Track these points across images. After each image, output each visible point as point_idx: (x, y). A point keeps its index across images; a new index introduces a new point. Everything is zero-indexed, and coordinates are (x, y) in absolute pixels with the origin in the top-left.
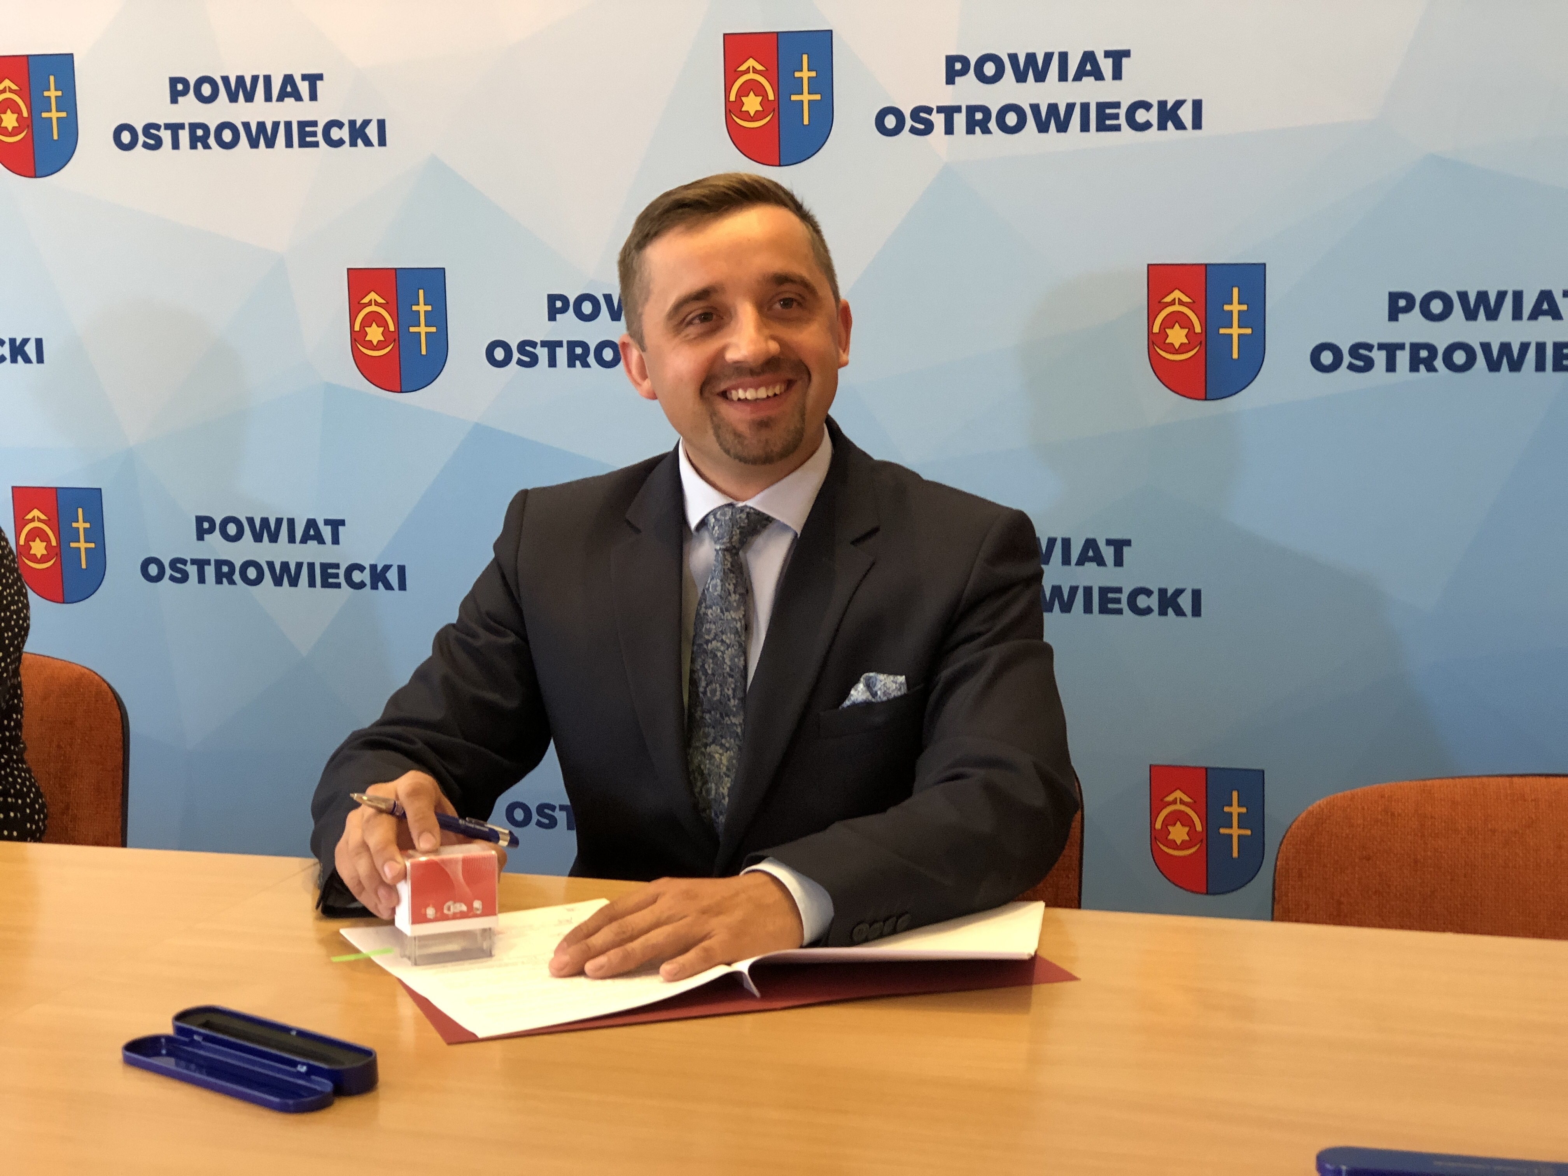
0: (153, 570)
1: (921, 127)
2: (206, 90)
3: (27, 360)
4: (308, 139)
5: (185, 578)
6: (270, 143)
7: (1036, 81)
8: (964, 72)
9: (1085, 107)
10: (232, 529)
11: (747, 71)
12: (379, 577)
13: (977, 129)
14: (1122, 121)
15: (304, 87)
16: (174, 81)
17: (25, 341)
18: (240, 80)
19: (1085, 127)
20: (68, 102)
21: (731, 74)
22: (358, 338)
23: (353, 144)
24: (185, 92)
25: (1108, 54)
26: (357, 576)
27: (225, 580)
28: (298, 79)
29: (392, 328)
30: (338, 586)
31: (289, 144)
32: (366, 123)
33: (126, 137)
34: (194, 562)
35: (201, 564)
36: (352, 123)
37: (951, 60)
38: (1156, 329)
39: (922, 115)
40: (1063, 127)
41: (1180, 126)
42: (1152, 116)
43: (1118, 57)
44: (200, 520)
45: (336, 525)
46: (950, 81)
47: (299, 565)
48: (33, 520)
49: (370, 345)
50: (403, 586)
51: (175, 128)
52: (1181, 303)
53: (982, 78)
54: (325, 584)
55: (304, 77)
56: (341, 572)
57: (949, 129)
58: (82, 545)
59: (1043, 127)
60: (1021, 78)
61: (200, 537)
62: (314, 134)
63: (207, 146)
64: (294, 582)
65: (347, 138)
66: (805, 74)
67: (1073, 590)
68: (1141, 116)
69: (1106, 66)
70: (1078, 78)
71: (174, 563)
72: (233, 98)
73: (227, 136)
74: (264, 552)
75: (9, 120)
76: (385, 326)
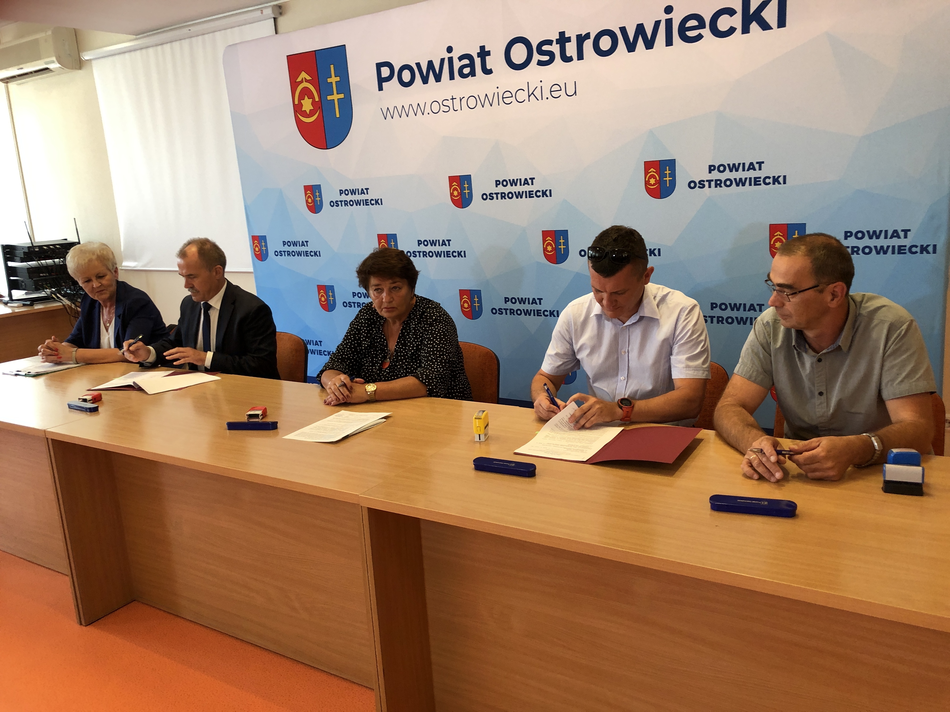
0: (494, 311)
1: (701, 186)
2: (505, 183)
3: (462, 257)
4: (531, 196)
5: (502, 314)
6: (521, 197)
7: (736, 171)
8: (714, 170)
9: (750, 178)
10: (514, 301)
11: (651, 172)
13: (718, 186)
14: (762, 182)
15: (530, 181)
16: (496, 181)
17: (461, 252)
18: (513, 180)
19: (750, 185)
20: (470, 188)
21: (646, 173)
22: (545, 250)
23: (543, 196)
24: (499, 184)
25: (757, 163)
26: (546, 313)
27: (512, 314)
28: (528, 179)
29: (554, 247)
30: (541, 316)
31: (526, 197)
32: (546, 191)
33: (485, 197)
34: (504, 309)
35: (506, 310)
36: (543, 191)
37: (710, 166)
38: (772, 243)
39: (702, 183)
40: (744, 185)
41: (779, 183)
42: (771, 180)
43: (760, 163)
44: (506, 298)
45: (540, 299)
46: (710, 172)
47: (531, 310)
48: (464, 298)
49: (548, 251)
51: (497, 194)
52: (780, 235)
53: (719, 171)
54: (538, 315)
55: (530, 179)
56: (542, 312)
57: (710, 187)
58: (477, 305)
59: (738, 185)
60: (731, 171)
61: (506, 303)
62: (533, 194)
63: (505, 199)
64: (530, 315)
65: (541, 195)
66: (668, 172)
67: (747, 318)
68: (767, 181)
69: (757, 166)
70: (748, 170)
71: (499, 309)
72: (512, 185)
73: (510, 195)
74: (522, 307)
75: (456, 193)
76: (552, 246)
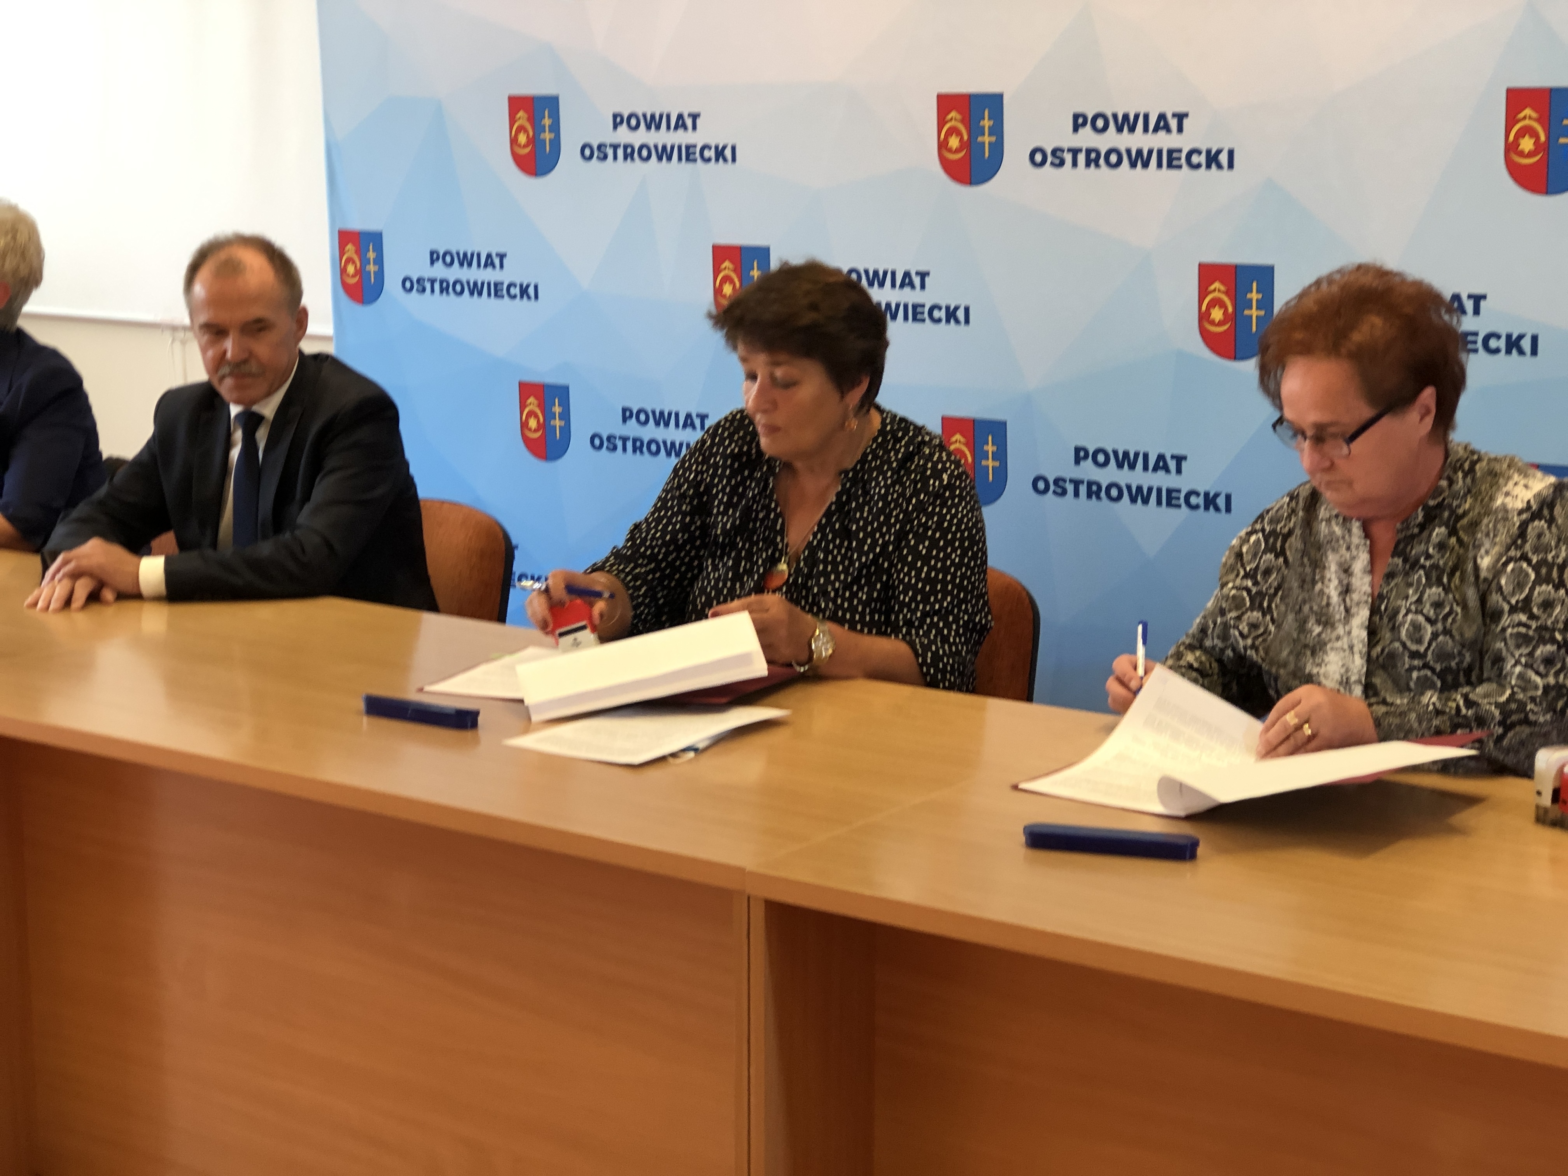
0: (1041, 485)
2: (1100, 123)
3: (958, 322)
4: (1174, 163)
5: (1064, 493)
6: (1146, 165)
10: (1101, 458)
11: (1525, 118)
12: (1210, 501)
15: (1173, 123)
16: (1076, 117)
18: (1126, 117)
20: (998, 130)
21: (1511, 120)
22: (1204, 317)
23: (1209, 166)
24: (1084, 125)
26: (1193, 500)
27: (1094, 497)
28: (1169, 116)
29: (1230, 309)
30: (1179, 506)
31: (1160, 165)
32: (1219, 152)
33: (1038, 157)
34: (1072, 481)
35: (1077, 483)
36: (1209, 152)
44: (1077, 450)
45: (1179, 460)
47: (1150, 490)
48: (955, 442)
49: (1213, 323)
50: (1228, 509)
51: (1075, 152)
54: (1169, 505)
55: (1174, 115)
56: (1182, 496)
58: (990, 463)
61: (1077, 463)
62: (1179, 159)
63: (1097, 165)
64: (1146, 501)
65: (1203, 163)
72: (1120, 130)
73: (1113, 158)
74: (1124, 477)
75: (954, 142)
76: (1226, 309)
